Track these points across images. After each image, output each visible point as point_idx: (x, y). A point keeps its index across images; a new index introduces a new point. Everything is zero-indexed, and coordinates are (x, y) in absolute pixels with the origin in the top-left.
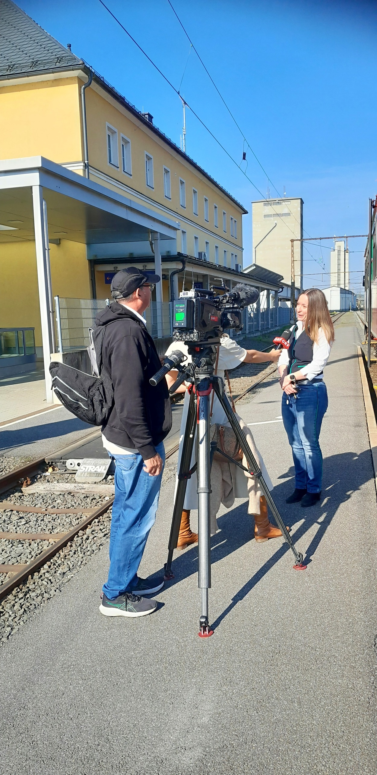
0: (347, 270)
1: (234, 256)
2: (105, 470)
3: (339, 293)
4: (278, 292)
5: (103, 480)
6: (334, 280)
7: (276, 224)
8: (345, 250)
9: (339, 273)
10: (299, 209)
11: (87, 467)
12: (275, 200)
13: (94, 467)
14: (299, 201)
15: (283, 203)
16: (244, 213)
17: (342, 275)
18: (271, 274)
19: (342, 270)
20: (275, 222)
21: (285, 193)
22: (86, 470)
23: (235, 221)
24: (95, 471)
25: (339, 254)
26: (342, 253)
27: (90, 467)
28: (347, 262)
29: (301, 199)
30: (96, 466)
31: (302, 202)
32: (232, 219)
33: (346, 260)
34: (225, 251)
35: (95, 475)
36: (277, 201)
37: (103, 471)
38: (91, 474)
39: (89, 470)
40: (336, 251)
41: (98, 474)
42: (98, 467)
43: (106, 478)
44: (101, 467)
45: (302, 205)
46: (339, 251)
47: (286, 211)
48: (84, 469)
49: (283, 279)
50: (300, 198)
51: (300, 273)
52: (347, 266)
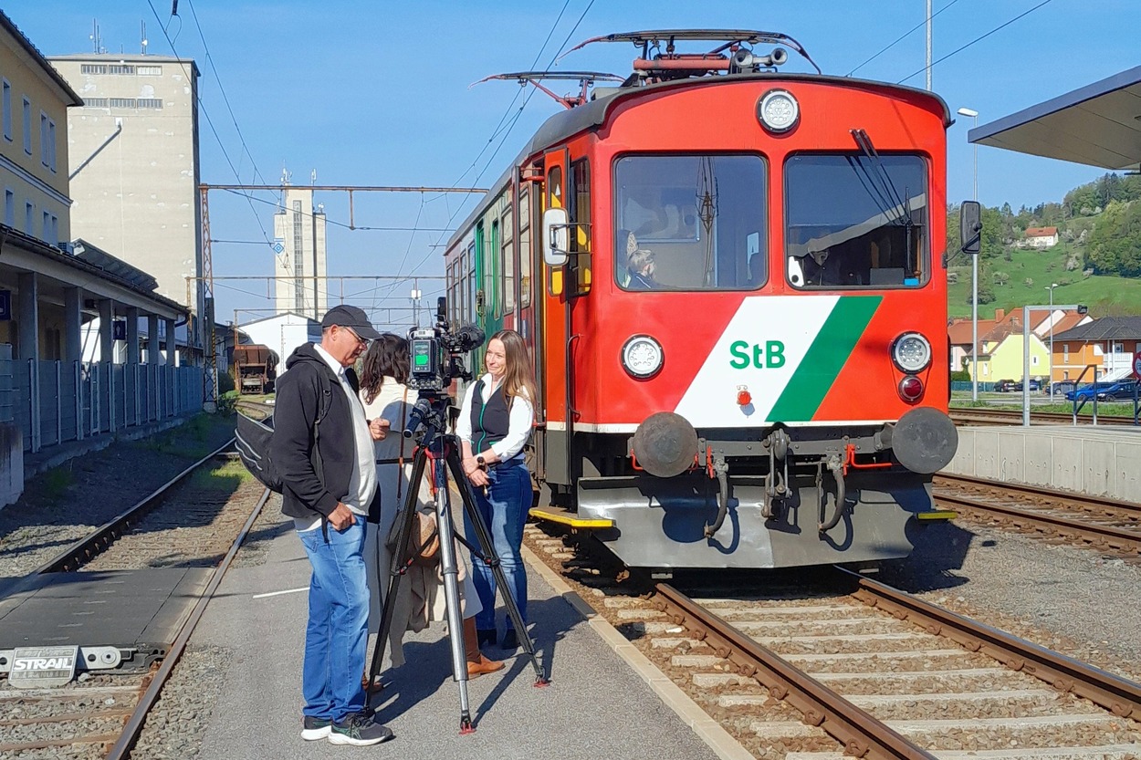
0: (322, 271)
1: (50, 218)
2: (69, 664)
3: (306, 331)
4: (176, 323)
5: (71, 682)
6: (285, 295)
7: (120, 126)
8: (314, 214)
9: (299, 279)
10: (188, 90)
11: (30, 662)
12: (117, 58)
13: (44, 661)
14: (188, 68)
15: (139, 69)
16: (73, 103)
17: (309, 283)
18: (126, 271)
19: (308, 270)
20: (118, 120)
21: (145, 43)
22: (29, 667)
23: (52, 125)
24: (50, 668)
25: (298, 225)
26: (307, 221)
27: (36, 661)
28: (321, 246)
29: (193, 64)
30: (48, 660)
31: (196, 73)
32: (43, 118)
33: (318, 242)
34: (28, 206)
35: (52, 674)
36: (122, 63)
37: (65, 667)
38: (41, 673)
39: (35, 667)
40: (290, 214)
41: (59, 673)
42: (53, 660)
43: (75, 678)
44: (60, 660)
45: (196, 80)
46: (298, 215)
47: (148, 93)
48: (23, 666)
49: (157, 286)
50: (192, 60)
51: (194, 270)
52: (321, 257)
